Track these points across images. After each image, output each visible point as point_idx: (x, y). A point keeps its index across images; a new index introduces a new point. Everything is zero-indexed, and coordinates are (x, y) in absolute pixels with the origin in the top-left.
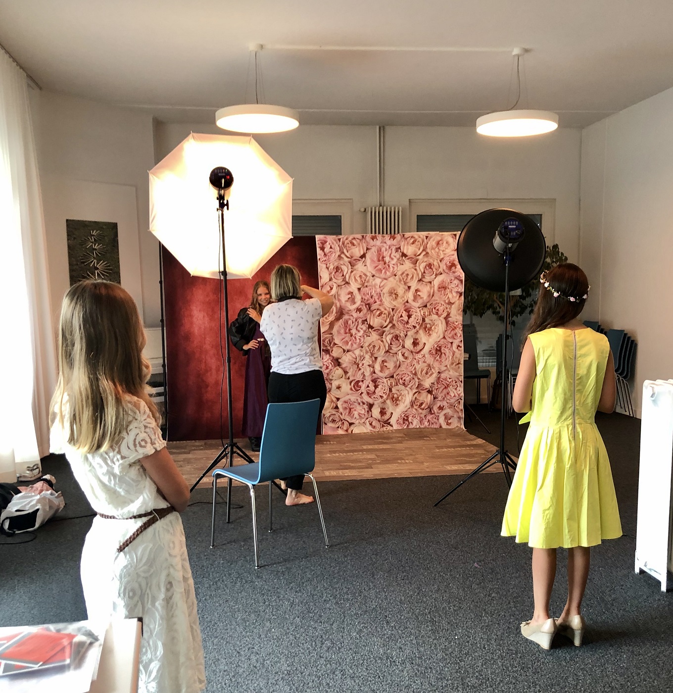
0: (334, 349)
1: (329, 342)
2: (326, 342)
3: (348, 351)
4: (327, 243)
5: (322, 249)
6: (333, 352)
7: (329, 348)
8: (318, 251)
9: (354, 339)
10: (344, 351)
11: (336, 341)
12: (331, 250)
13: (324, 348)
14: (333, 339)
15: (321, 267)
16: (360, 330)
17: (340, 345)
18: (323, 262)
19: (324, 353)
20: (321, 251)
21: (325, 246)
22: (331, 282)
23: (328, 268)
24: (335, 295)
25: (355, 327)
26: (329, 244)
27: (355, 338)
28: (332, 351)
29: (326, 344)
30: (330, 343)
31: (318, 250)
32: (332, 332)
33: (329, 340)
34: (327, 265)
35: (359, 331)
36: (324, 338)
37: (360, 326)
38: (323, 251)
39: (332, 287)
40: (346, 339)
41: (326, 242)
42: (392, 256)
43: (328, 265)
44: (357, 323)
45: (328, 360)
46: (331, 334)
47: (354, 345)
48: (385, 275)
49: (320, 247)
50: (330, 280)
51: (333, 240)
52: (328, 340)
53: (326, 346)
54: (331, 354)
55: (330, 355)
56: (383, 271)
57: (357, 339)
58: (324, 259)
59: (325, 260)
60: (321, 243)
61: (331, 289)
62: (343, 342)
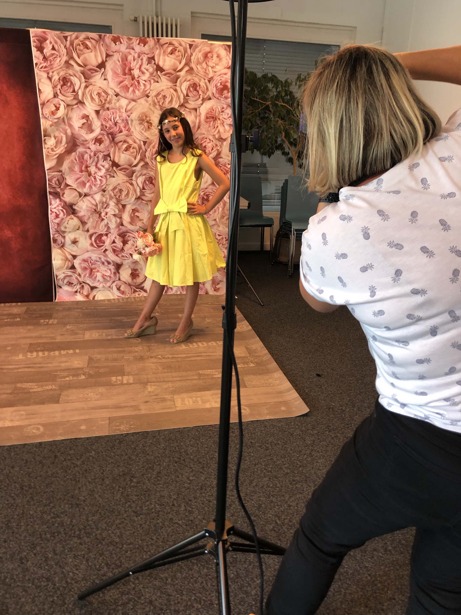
0: (67, 192)
1: (57, 182)
2: (53, 182)
3: (86, 195)
4: (48, 42)
5: (40, 49)
6: (65, 196)
7: (59, 190)
8: (35, 52)
9: (93, 179)
10: (80, 195)
11: (69, 181)
12: (54, 52)
13: (52, 191)
14: (64, 179)
15: (40, 76)
16: (102, 168)
17: (75, 186)
18: (43, 69)
19: (51, 197)
20: (39, 52)
21: (44, 45)
22: (56, 101)
23: (50, 79)
24: (63, 118)
25: (94, 164)
26: (51, 43)
27: (95, 178)
28: (64, 194)
29: (54, 185)
30: (60, 184)
31: (34, 50)
32: (61, 169)
33: (58, 180)
34: (48, 73)
35: (99, 169)
36: (50, 176)
37: (101, 162)
38: (42, 52)
39: (58, 106)
40: (83, 179)
41: (46, 40)
42: (143, 69)
43: (51, 74)
44: (96, 159)
45: (58, 206)
46: (61, 171)
47: (93, 187)
48: (133, 95)
49: (36, 47)
50: (55, 97)
51: (56, 38)
52: (55, 179)
53: (54, 188)
54: (62, 198)
55: (61, 200)
56: (131, 89)
57: (98, 180)
58: (45, 65)
59: (46, 67)
60: (38, 40)
61: (58, 109)
62: (78, 183)
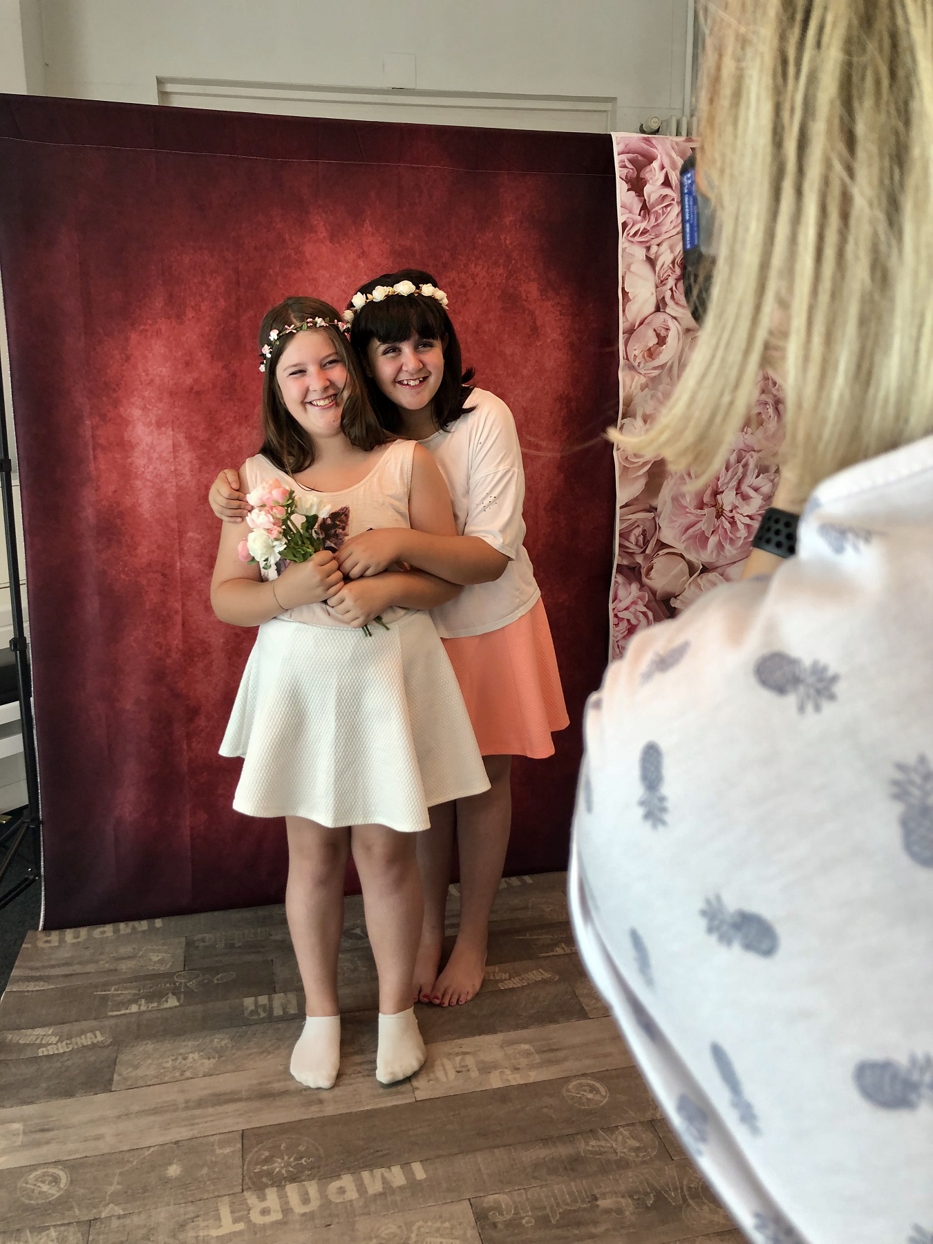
0: (660, 562)
1: (641, 538)
2: (633, 539)
3: (705, 569)
4: (656, 165)
5: (637, 185)
6: (653, 573)
7: (639, 559)
8: (623, 193)
9: (727, 525)
10: (692, 569)
11: (667, 535)
12: (667, 191)
13: (625, 562)
14: (656, 527)
15: (629, 253)
16: (752, 493)
17: (680, 547)
18: (637, 239)
19: (620, 579)
20: (632, 193)
21: (646, 174)
22: (661, 317)
23: (651, 262)
24: (671, 367)
25: (734, 483)
26: (663, 168)
27: (733, 522)
28: (651, 568)
29: (632, 547)
30: (646, 543)
31: (621, 187)
32: (654, 504)
33: (644, 533)
34: (648, 248)
35: (745, 498)
36: (625, 525)
37: (751, 479)
38: (640, 193)
39: (663, 333)
40: (702, 526)
41: (650, 159)
43: (654, 249)
44: (741, 470)
45: (634, 603)
46: (653, 509)
47: (727, 547)
49: (627, 180)
50: (658, 309)
51: (674, 155)
52: (638, 531)
53: (632, 554)
54: (645, 580)
55: (642, 586)
57: (740, 526)
58: (642, 226)
59: (645, 232)
60: (630, 161)
61: (662, 341)
62: (689, 539)
